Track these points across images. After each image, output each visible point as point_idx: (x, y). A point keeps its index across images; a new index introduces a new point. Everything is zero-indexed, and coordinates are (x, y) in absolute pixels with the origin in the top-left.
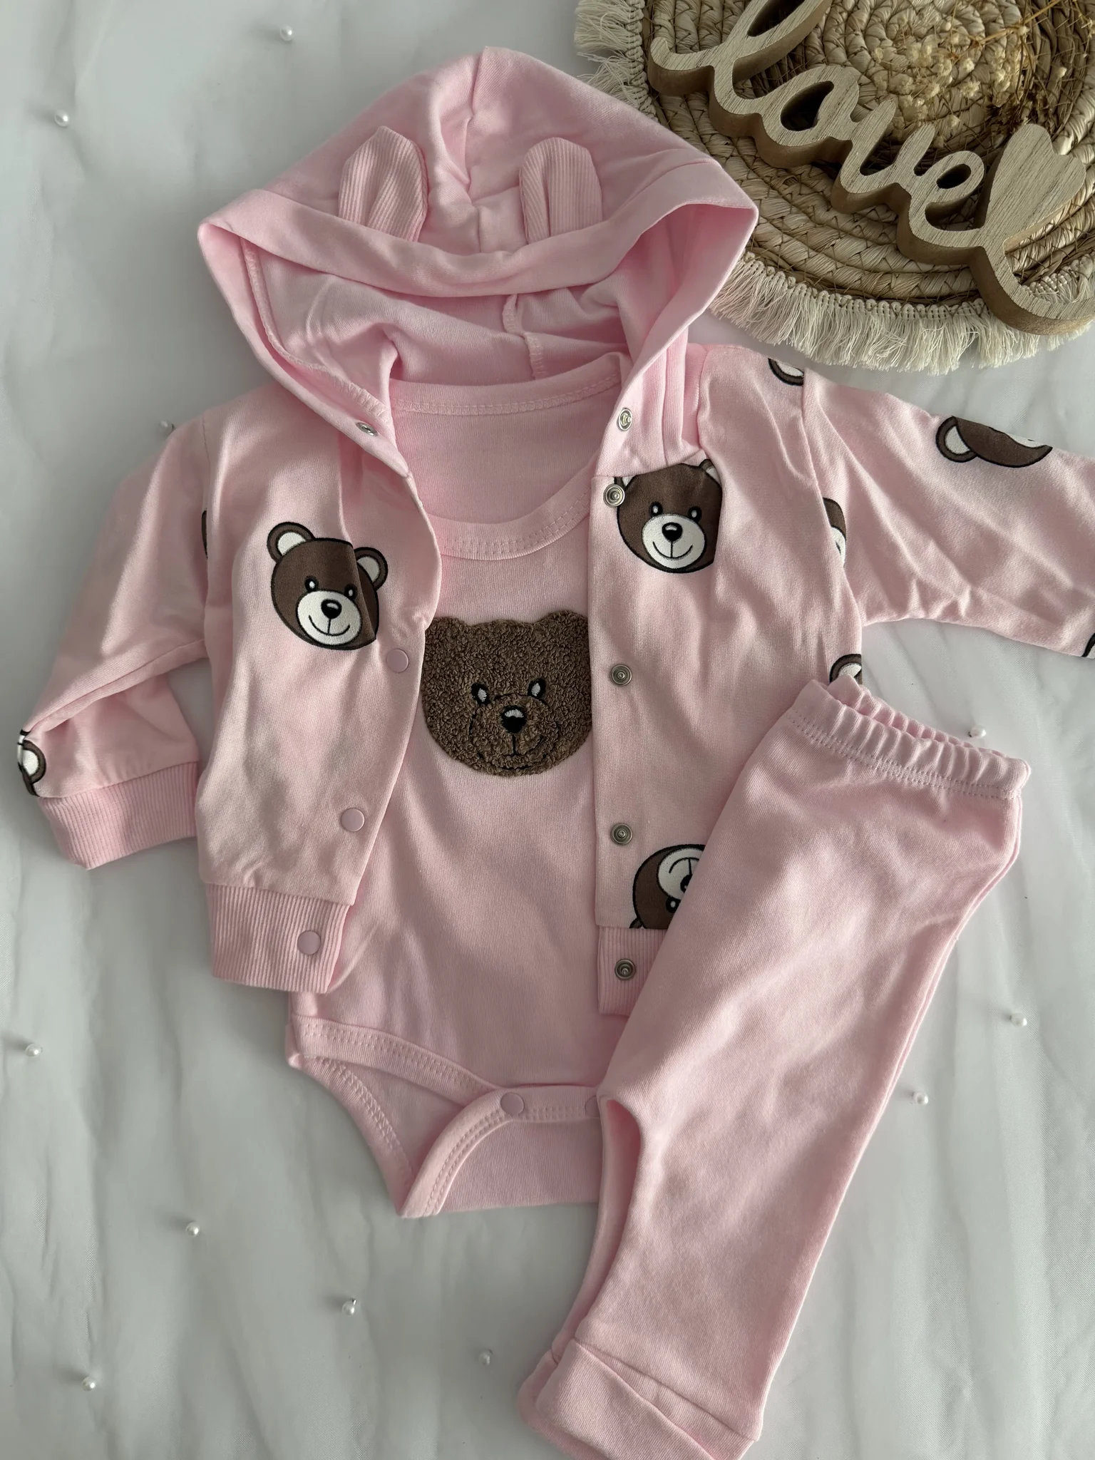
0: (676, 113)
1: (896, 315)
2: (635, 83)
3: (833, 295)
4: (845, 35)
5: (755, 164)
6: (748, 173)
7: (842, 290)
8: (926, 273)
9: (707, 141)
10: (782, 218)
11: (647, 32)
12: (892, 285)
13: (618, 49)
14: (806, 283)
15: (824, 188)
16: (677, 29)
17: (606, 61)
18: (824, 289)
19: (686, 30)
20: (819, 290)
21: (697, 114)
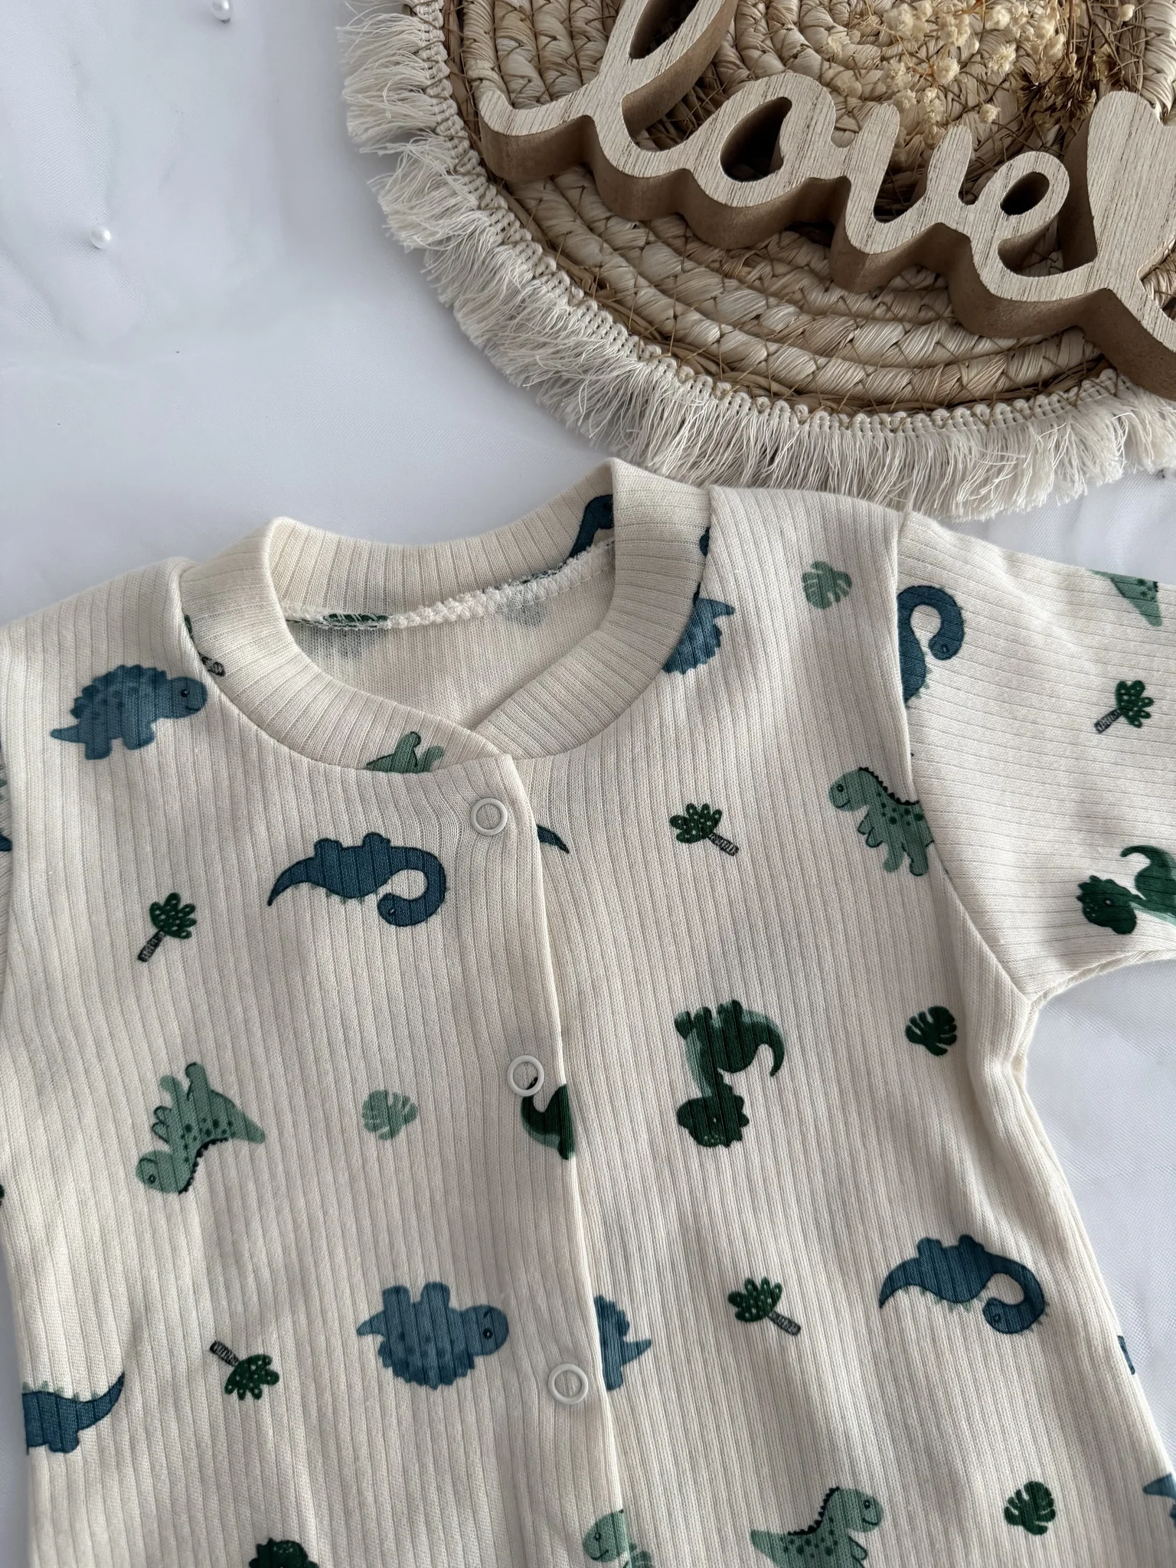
0: (541, 200)
1: (987, 425)
2: (462, 170)
3: (876, 418)
4: (771, 34)
5: (689, 247)
6: (683, 263)
7: (884, 407)
8: (1009, 350)
9: (602, 229)
10: (758, 317)
11: (462, 93)
12: (965, 380)
13: (422, 125)
14: (825, 410)
15: (808, 258)
16: (507, 78)
17: (410, 147)
18: (855, 413)
19: (523, 77)
20: (851, 416)
21: (574, 194)
